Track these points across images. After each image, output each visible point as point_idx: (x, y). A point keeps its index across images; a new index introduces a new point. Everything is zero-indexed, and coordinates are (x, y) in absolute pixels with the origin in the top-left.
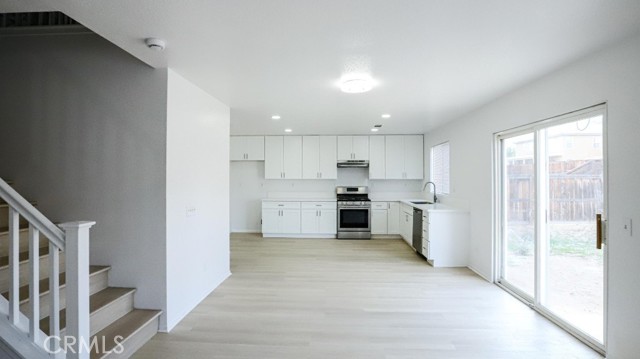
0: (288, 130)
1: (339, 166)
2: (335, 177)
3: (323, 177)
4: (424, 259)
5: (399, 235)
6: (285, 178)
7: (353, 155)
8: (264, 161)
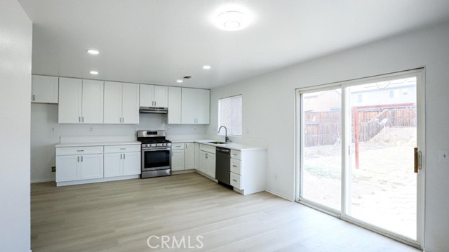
0: (94, 73)
1: (143, 111)
2: (138, 122)
3: (125, 122)
4: (231, 188)
5: (194, 169)
6: (85, 122)
7: (154, 103)
8: (58, 104)
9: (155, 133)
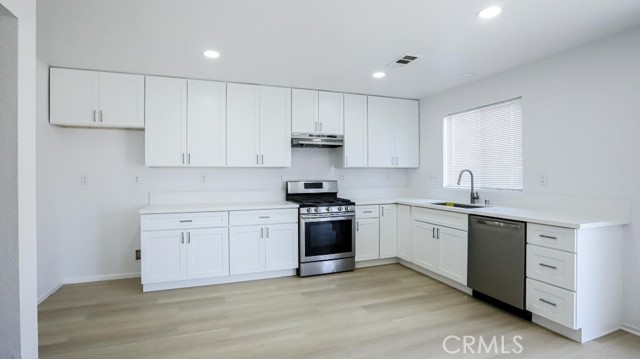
2: (288, 164)
3: (266, 164)
5: (396, 258)
6: (192, 164)
7: (318, 125)
8: (143, 130)
9: (319, 185)
